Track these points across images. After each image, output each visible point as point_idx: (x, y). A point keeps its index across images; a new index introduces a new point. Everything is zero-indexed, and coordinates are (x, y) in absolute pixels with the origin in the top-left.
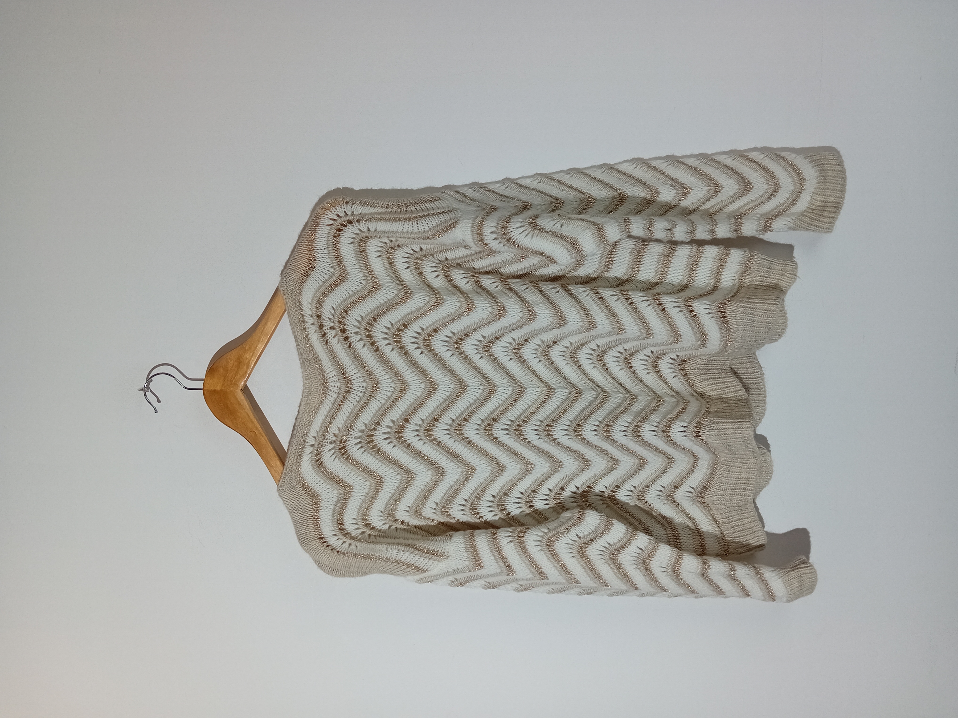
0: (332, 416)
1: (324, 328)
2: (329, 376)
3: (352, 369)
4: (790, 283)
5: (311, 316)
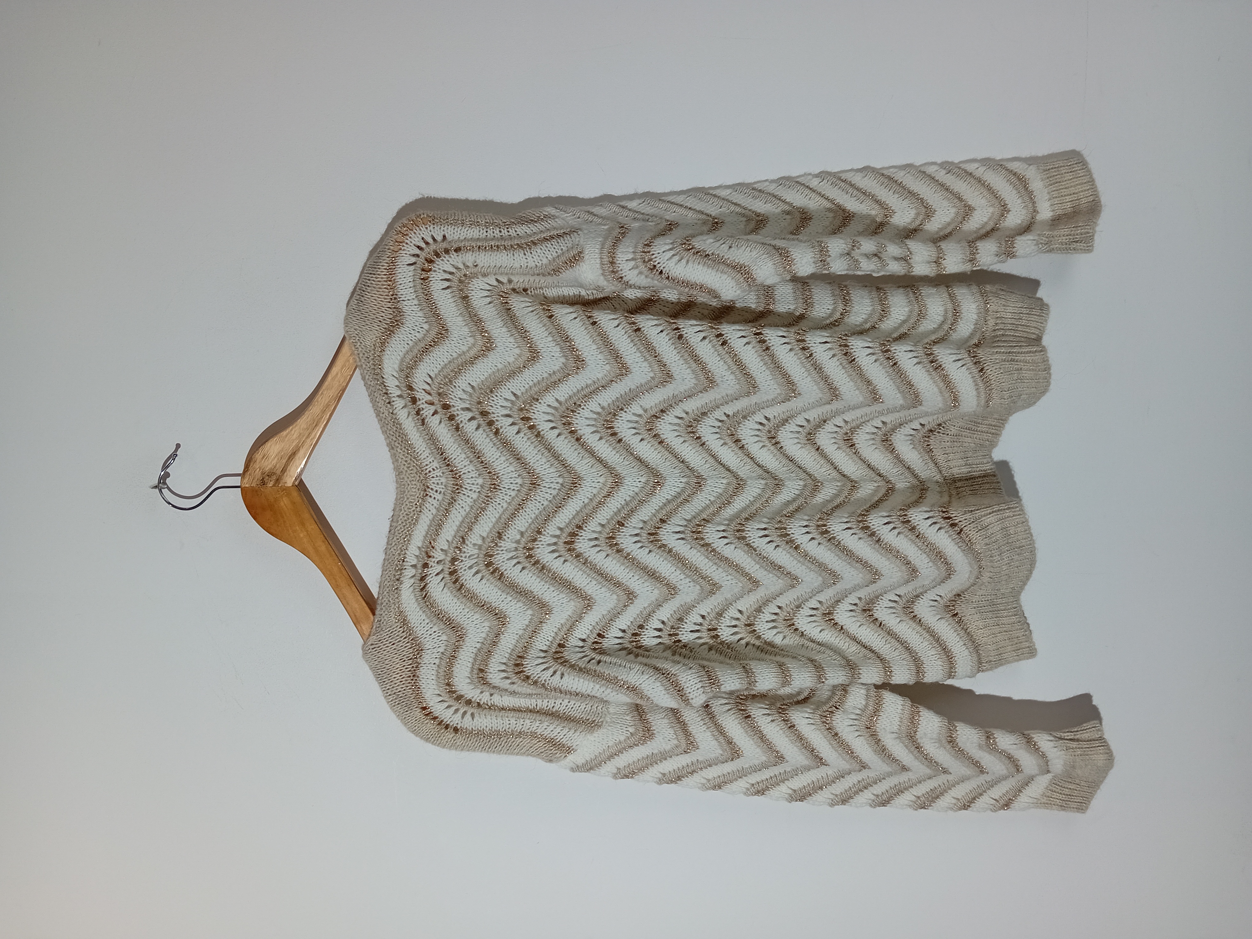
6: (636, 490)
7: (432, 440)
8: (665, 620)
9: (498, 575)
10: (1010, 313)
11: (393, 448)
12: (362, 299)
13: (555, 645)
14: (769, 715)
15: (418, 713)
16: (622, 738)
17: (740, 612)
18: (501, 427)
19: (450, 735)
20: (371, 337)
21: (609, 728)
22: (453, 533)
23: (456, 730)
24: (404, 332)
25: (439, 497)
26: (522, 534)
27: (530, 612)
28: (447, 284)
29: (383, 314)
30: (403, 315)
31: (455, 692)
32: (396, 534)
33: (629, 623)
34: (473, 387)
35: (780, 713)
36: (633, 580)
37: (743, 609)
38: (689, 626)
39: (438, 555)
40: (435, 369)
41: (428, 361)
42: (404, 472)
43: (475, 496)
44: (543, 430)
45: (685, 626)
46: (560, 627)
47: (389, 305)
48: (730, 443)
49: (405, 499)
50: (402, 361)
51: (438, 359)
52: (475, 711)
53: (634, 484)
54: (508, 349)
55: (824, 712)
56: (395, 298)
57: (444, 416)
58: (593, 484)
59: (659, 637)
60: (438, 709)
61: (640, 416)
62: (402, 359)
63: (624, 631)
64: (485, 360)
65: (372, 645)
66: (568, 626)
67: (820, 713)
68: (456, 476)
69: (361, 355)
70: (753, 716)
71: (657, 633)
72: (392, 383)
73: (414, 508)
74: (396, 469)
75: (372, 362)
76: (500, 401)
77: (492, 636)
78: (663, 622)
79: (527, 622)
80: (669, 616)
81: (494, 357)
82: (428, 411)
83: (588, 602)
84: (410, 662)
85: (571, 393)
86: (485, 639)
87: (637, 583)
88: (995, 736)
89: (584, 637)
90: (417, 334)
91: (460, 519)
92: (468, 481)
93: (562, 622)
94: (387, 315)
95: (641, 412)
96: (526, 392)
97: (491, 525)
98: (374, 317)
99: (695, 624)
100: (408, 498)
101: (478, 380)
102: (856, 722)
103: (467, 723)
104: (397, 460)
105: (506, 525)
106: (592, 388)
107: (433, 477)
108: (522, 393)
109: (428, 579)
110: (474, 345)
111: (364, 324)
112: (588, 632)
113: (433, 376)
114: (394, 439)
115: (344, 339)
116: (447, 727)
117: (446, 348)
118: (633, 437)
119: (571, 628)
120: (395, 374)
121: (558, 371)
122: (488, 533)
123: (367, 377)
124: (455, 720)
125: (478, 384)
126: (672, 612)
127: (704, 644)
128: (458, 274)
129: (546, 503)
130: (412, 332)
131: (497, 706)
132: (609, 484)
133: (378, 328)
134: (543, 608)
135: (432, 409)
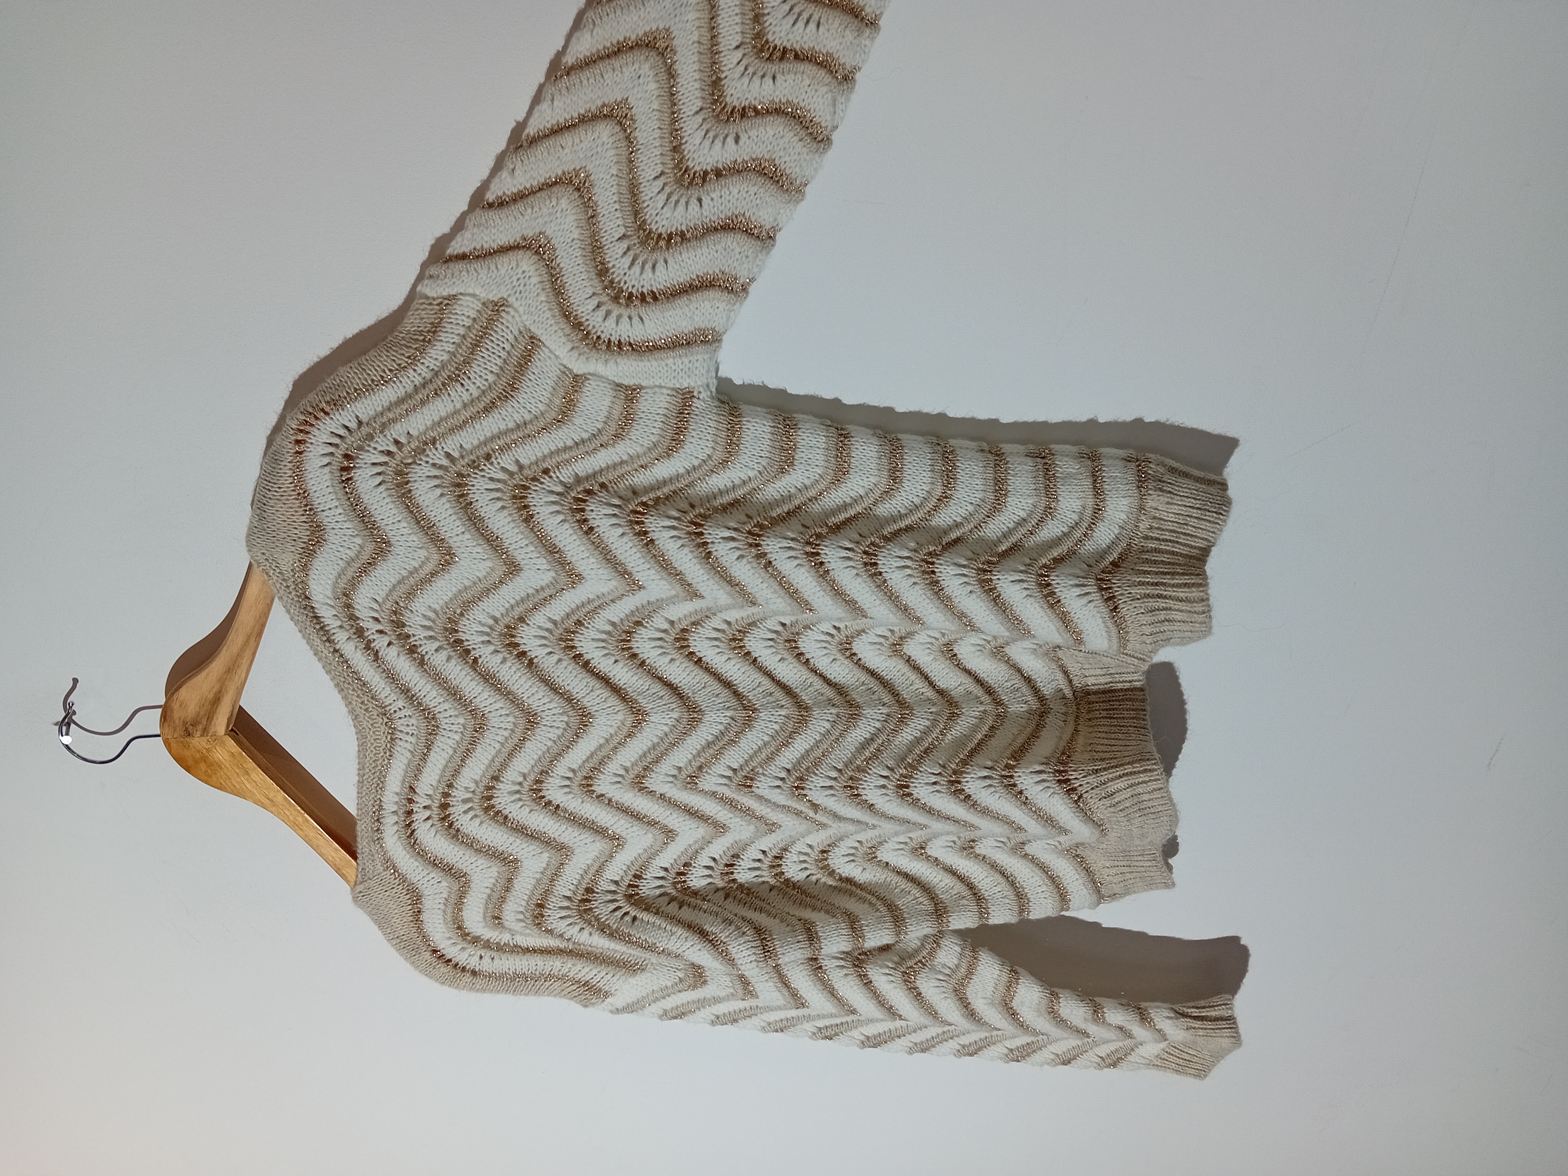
0: (416, 770)
1: (366, 634)
2: (393, 708)
3: (431, 695)
4: (1213, 532)
5: (341, 627)
6: (666, 729)
7: (392, 677)
8: (717, 857)
9: (501, 819)
10: (1174, 513)
11: (342, 690)
12: (265, 515)
13: (581, 891)
14: (843, 967)
15: (427, 955)
16: (669, 984)
17: (810, 846)
18: (480, 656)
19: (468, 978)
20: (288, 559)
21: (654, 972)
22: (437, 777)
23: (474, 973)
24: (330, 551)
25: (413, 740)
26: (525, 776)
27: (546, 855)
28: (379, 479)
29: (296, 531)
30: (324, 529)
31: (468, 934)
32: (365, 782)
33: (672, 861)
34: (435, 611)
35: (857, 966)
36: (670, 818)
37: (814, 844)
38: (745, 863)
39: (423, 801)
40: (380, 592)
41: (370, 583)
42: (362, 716)
43: (457, 737)
44: (536, 657)
45: (742, 863)
46: (586, 868)
47: (304, 519)
48: (790, 659)
49: (369, 745)
50: (335, 586)
51: (383, 580)
52: (494, 954)
53: (663, 721)
54: (476, 562)
55: (908, 968)
56: (309, 509)
57: (402, 649)
58: (608, 723)
59: (710, 876)
60: (452, 950)
61: (665, 631)
62: (334, 584)
63: (666, 869)
64: (447, 576)
65: (360, 892)
66: (595, 868)
67: (902, 970)
68: (429, 717)
69: (278, 585)
70: (824, 968)
71: (707, 872)
72: (327, 614)
73: (382, 754)
74: (352, 712)
75: (294, 593)
76: (473, 625)
77: (502, 882)
78: (714, 859)
79: (544, 865)
80: (721, 853)
81: (457, 571)
82: (380, 643)
83: (617, 841)
84: (410, 907)
85: (568, 610)
86: (494, 885)
87: (676, 821)
88: (1105, 1010)
89: (617, 878)
90: (348, 551)
91: (443, 762)
92: (447, 721)
93: (589, 862)
94: (304, 533)
95: (666, 626)
96: (507, 613)
97: (483, 767)
98: (285, 535)
99: (754, 860)
100: (372, 744)
101: (440, 602)
102: (944, 984)
103: (486, 965)
104: (350, 703)
105: (504, 766)
106: (596, 604)
107: (400, 718)
108: (502, 614)
109: (415, 826)
110: (427, 559)
111: (273, 545)
112: (621, 873)
113: (380, 600)
114: (343, 680)
115: (250, 566)
116: (464, 969)
117: (391, 565)
118: (660, 657)
119: (599, 871)
120: (329, 602)
121: (548, 586)
122: (481, 777)
123: (292, 611)
124: (473, 963)
125: (442, 607)
126: (725, 849)
127: (764, 882)
128: (393, 463)
129: (550, 743)
130: (341, 549)
131: (520, 947)
132: (628, 723)
133: (293, 549)
134: (562, 849)
135: (386, 640)
